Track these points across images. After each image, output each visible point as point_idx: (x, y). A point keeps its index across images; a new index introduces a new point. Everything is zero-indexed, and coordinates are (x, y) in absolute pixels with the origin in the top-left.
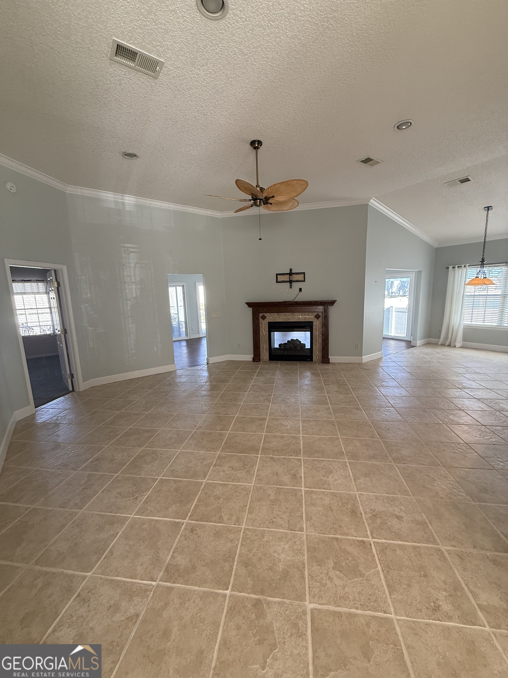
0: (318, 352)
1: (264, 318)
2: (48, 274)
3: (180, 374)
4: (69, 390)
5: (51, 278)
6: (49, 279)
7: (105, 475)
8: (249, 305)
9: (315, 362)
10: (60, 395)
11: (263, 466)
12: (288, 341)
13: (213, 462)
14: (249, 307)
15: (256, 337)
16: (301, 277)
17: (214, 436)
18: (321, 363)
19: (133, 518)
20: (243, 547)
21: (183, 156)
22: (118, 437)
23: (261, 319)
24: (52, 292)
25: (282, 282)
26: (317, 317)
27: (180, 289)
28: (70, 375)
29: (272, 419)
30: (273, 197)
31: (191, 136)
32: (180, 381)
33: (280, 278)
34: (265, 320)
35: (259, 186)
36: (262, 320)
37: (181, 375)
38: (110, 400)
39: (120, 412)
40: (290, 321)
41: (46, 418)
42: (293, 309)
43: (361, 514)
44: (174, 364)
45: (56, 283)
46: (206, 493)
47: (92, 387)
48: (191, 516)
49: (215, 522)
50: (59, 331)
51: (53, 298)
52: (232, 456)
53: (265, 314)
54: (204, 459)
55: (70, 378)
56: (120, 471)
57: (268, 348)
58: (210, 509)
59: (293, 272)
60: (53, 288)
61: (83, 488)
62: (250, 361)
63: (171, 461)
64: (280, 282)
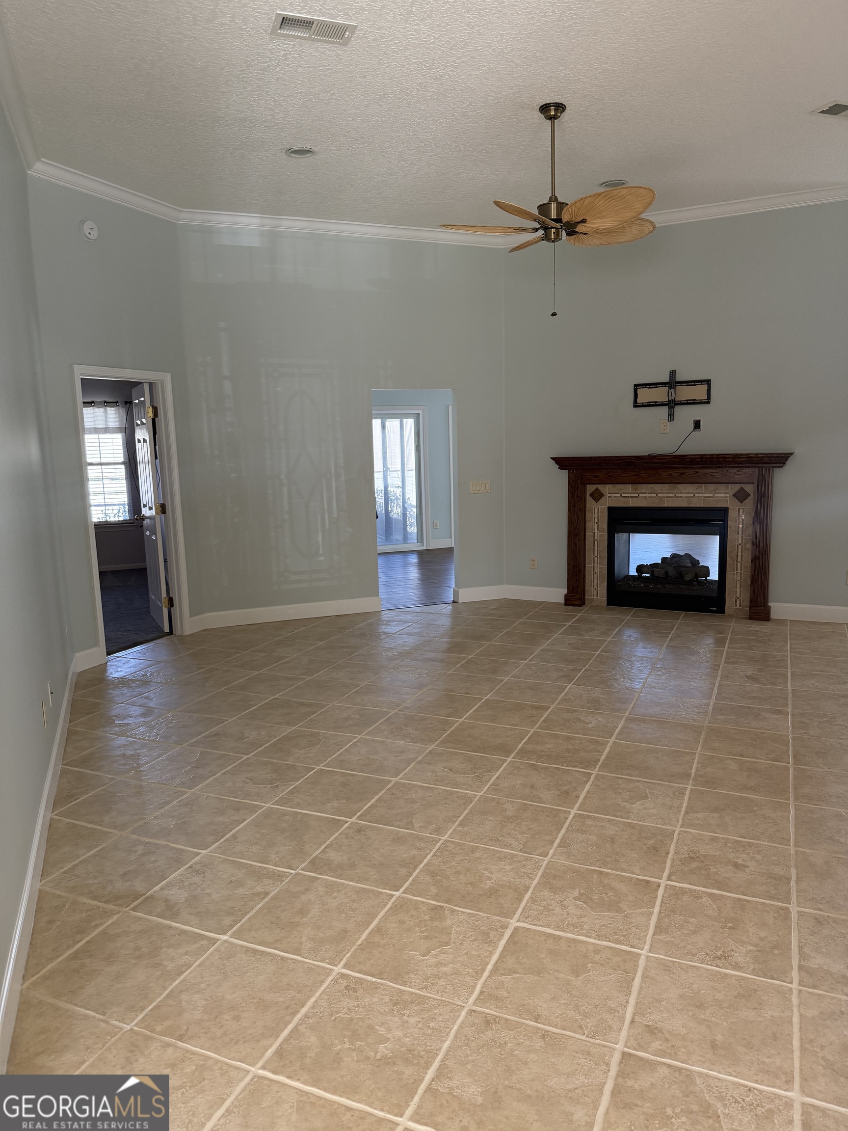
0: (738, 590)
1: (597, 496)
2: (134, 391)
3: (386, 619)
4: (163, 631)
5: (142, 399)
6: (137, 401)
7: (228, 755)
8: (562, 462)
9: (732, 616)
10: (147, 638)
11: (511, 774)
12: (664, 559)
13: (417, 758)
14: (562, 467)
15: (575, 544)
16: (699, 392)
17: (431, 723)
18: (746, 618)
19: (269, 807)
20: (435, 857)
21: (403, 143)
22: (252, 709)
23: (589, 499)
24: (140, 429)
25: (649, 405)
26: (741, 496)
27: (410, 423)
28: (167, 598)
29: (562, 709)
30: (584, 221)
31: (416, 111)
32: (386, 630)
33: (645, 395)
34: (601, 501)
35: (556, 198)
36: (593, 502)
37: (389, 621)
38: (240, 653)
39: (258, 672)
40: (666, 505)
41: (126, 672)
42: (674, 474)
43: (668, 853)
44: (378, 596)
45: (150, 410)
46: (392, 794)
47: (206, 629)
48: (361, 815)
49: (398, 827)
50: (150, 508)
51: (142, 441)
52: (456, 754)
53: (600, 487)
54: (402, 752)
55: (166, 607)
56: (253, 754)
57: (606, 572)
58: (394, 812)
59: (679, 378)
60: (144, 421)
61: (193, 767)
62: (559, 604)
63: (341, 749)
64: (643, 406)
